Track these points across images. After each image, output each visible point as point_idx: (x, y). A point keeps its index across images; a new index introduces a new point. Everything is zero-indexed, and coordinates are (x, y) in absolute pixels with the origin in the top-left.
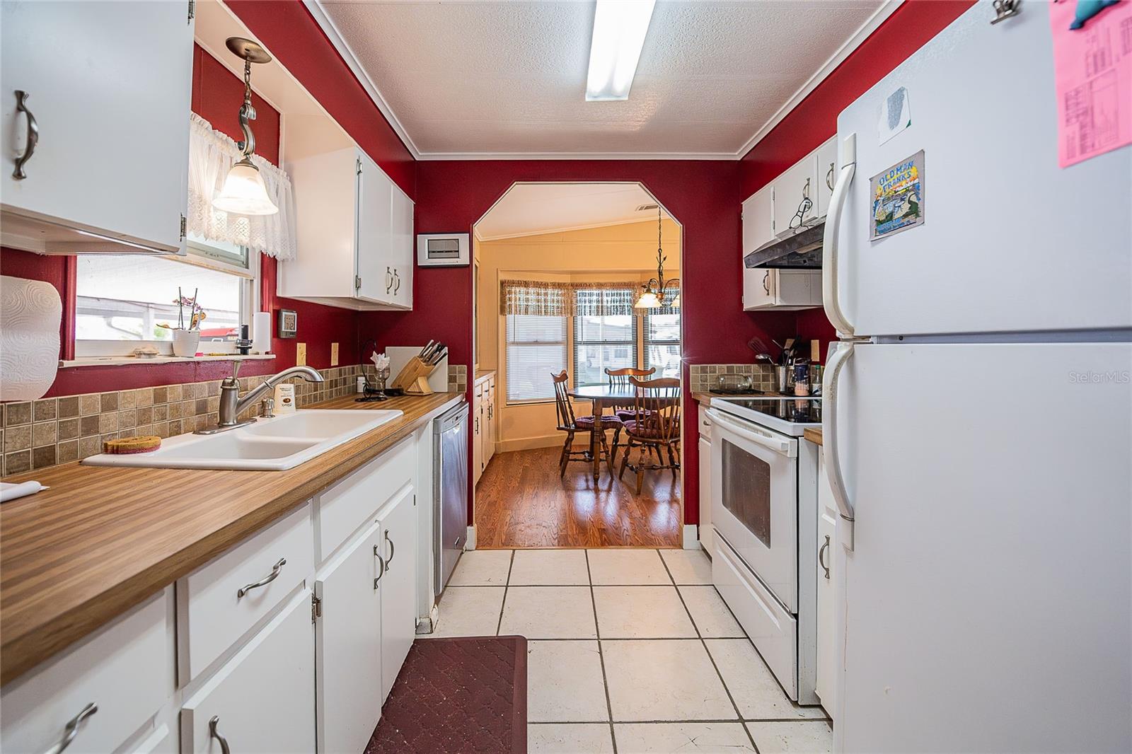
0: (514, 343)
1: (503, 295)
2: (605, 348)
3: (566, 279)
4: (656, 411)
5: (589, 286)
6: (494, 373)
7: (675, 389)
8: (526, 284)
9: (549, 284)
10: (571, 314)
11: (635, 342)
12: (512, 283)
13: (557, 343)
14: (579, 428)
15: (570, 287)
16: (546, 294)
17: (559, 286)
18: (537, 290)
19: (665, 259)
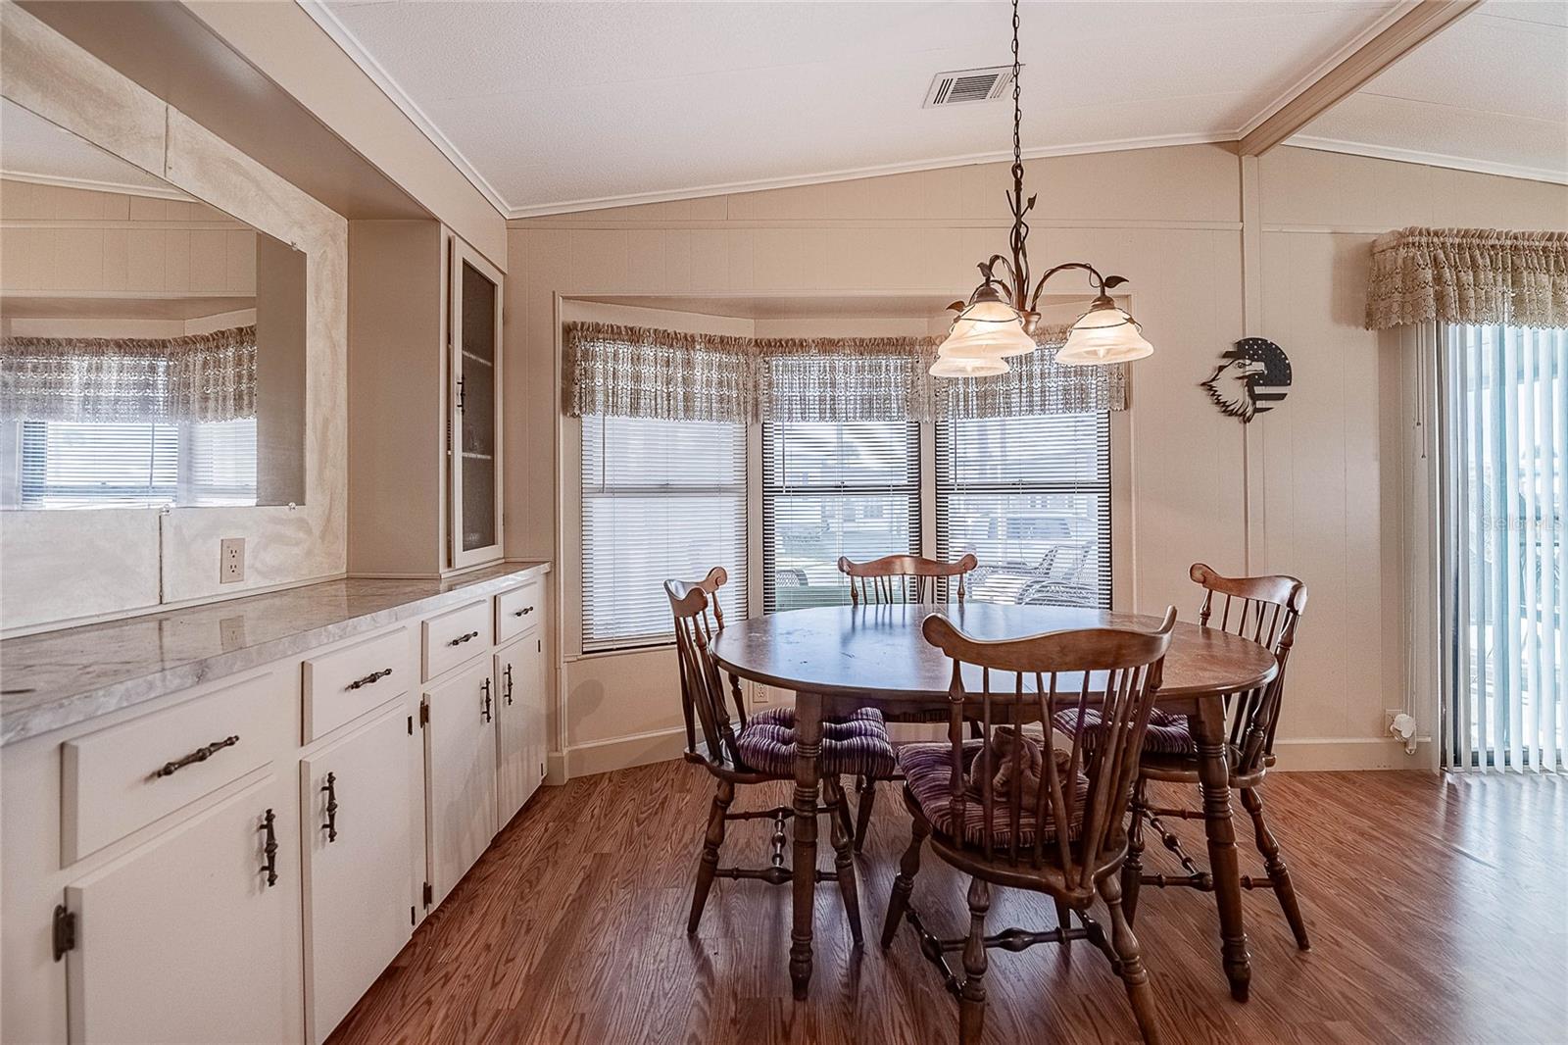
0: (603, 490)
1: (569, 359)
2: (847, 503)
3: (744, 328)
4: (1012, 727)
5: (799, 346)
6: (546, 567)
7: (1120, 672)
8: (634, 336)
9: (698, 338)
10: (756, 415)
11: (915, 490)
12: (596, 331)
13: (719, 490)
14: (750, 770)
15: (752, 349)
16: (688, 364)
17: (723, 344)
18: (663, 352)
19: (1031, 202)
